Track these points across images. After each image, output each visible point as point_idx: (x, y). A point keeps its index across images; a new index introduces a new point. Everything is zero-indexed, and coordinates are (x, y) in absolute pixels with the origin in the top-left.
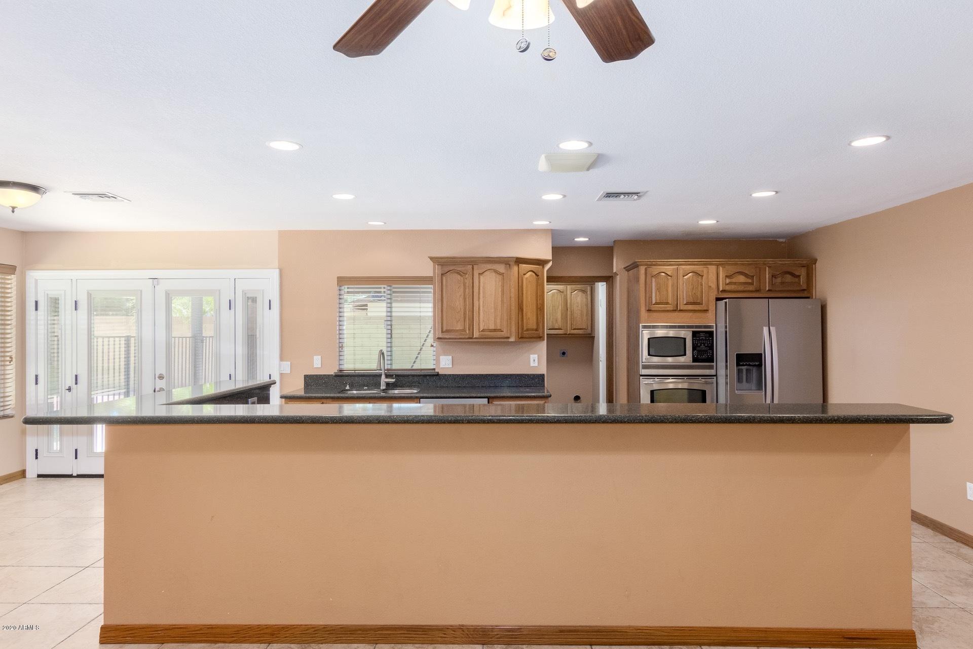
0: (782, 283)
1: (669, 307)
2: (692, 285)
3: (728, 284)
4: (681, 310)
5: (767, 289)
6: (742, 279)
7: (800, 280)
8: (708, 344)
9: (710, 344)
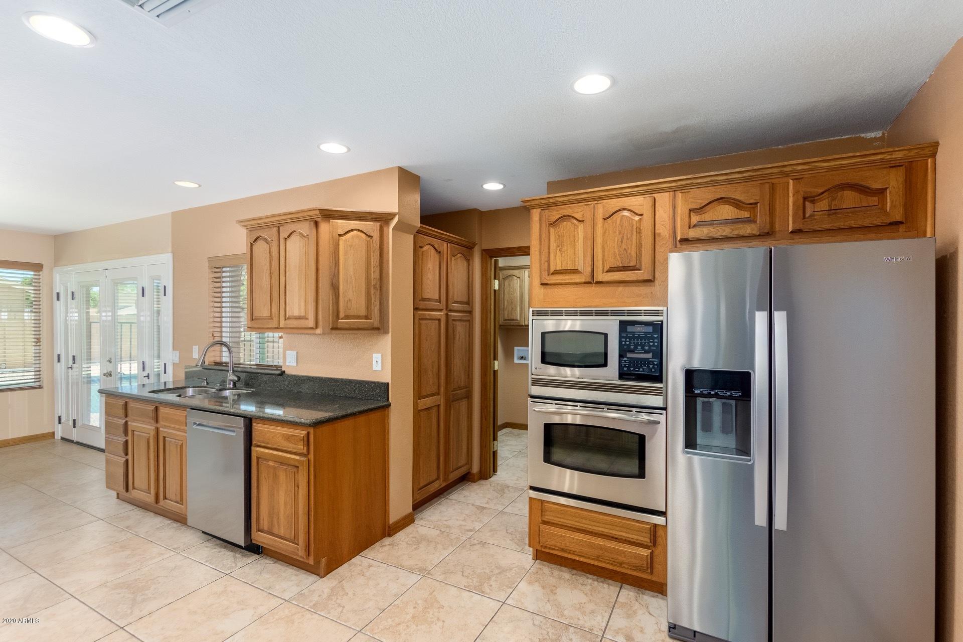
0: (832, 212)
1: (576, 278)
2: (620, 233)
3: (694, 226)
4: (599, 283)
5: (790, 230)
6: (727, 212)
7: (883, 201)
8: (650, 346)
9: (653, 346)
